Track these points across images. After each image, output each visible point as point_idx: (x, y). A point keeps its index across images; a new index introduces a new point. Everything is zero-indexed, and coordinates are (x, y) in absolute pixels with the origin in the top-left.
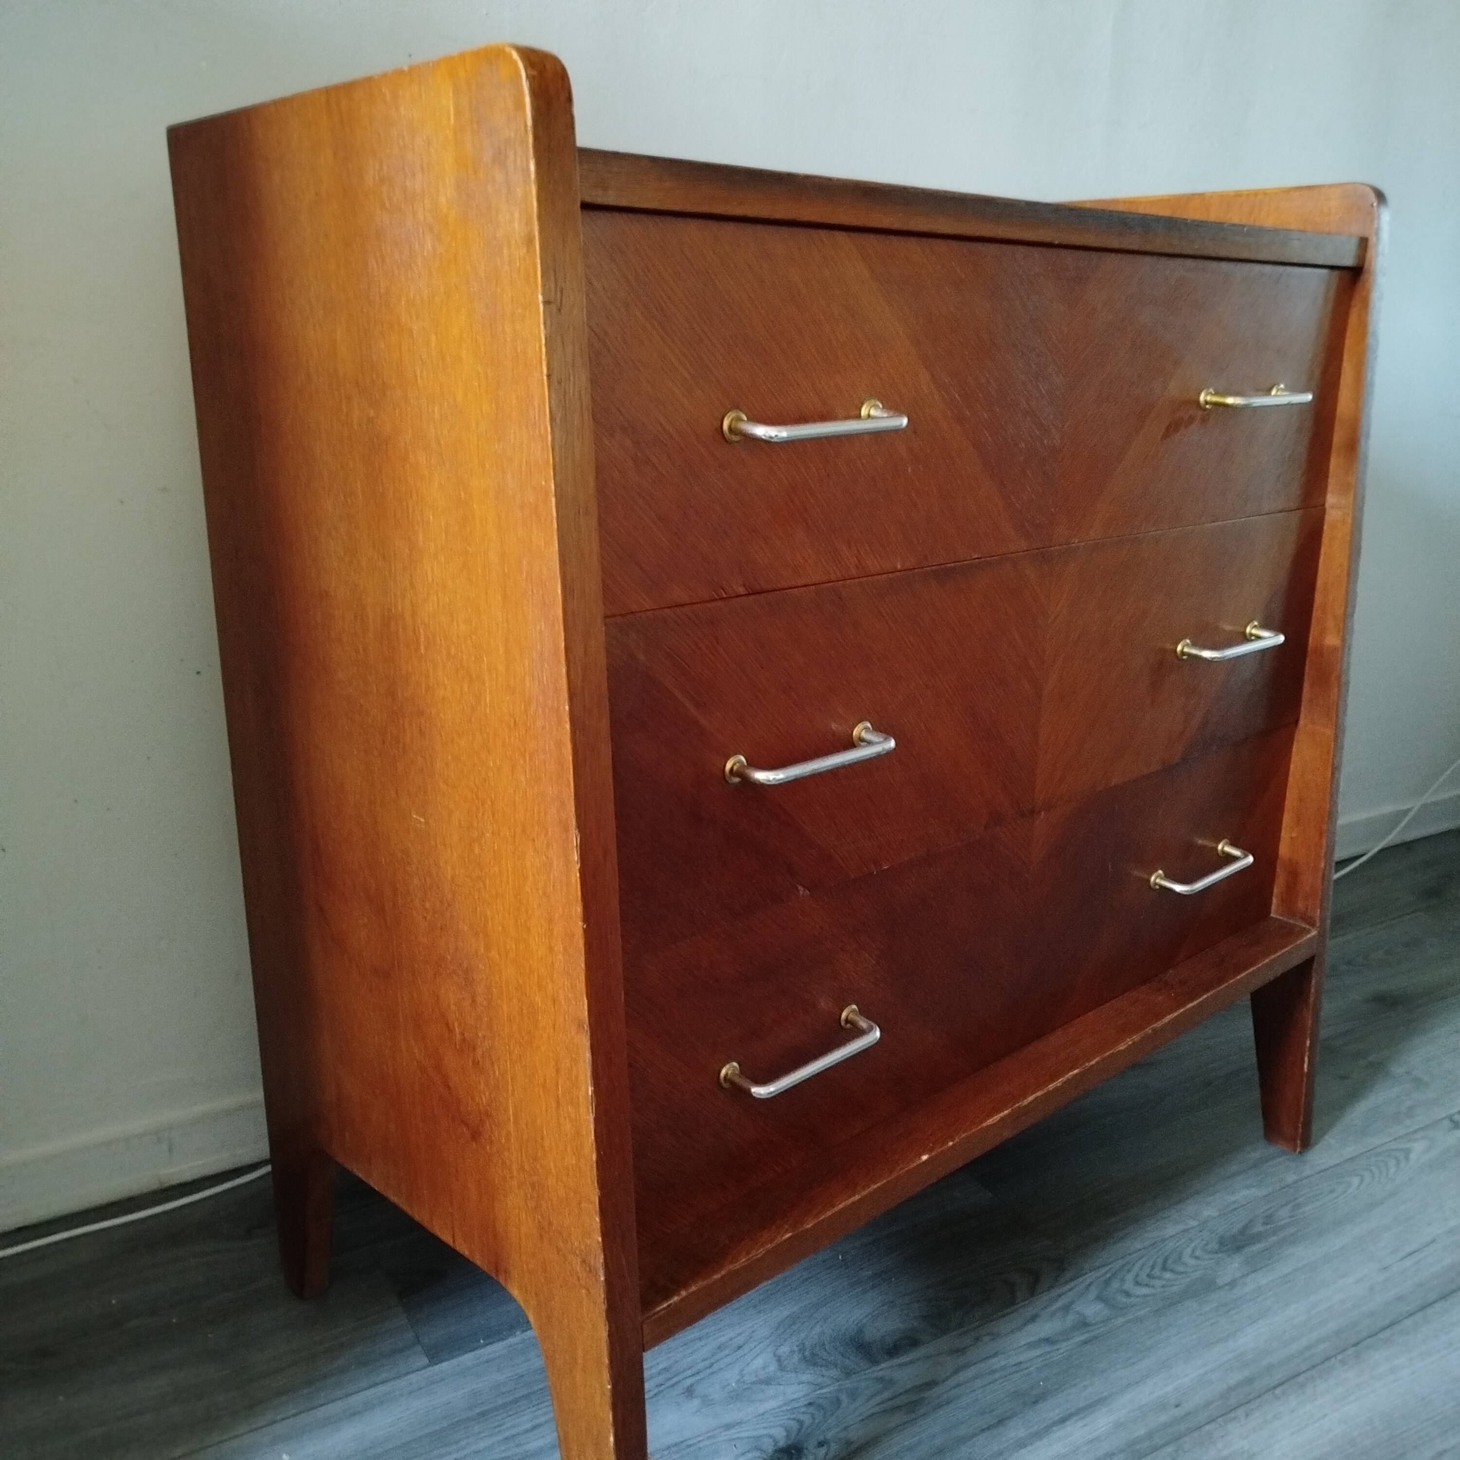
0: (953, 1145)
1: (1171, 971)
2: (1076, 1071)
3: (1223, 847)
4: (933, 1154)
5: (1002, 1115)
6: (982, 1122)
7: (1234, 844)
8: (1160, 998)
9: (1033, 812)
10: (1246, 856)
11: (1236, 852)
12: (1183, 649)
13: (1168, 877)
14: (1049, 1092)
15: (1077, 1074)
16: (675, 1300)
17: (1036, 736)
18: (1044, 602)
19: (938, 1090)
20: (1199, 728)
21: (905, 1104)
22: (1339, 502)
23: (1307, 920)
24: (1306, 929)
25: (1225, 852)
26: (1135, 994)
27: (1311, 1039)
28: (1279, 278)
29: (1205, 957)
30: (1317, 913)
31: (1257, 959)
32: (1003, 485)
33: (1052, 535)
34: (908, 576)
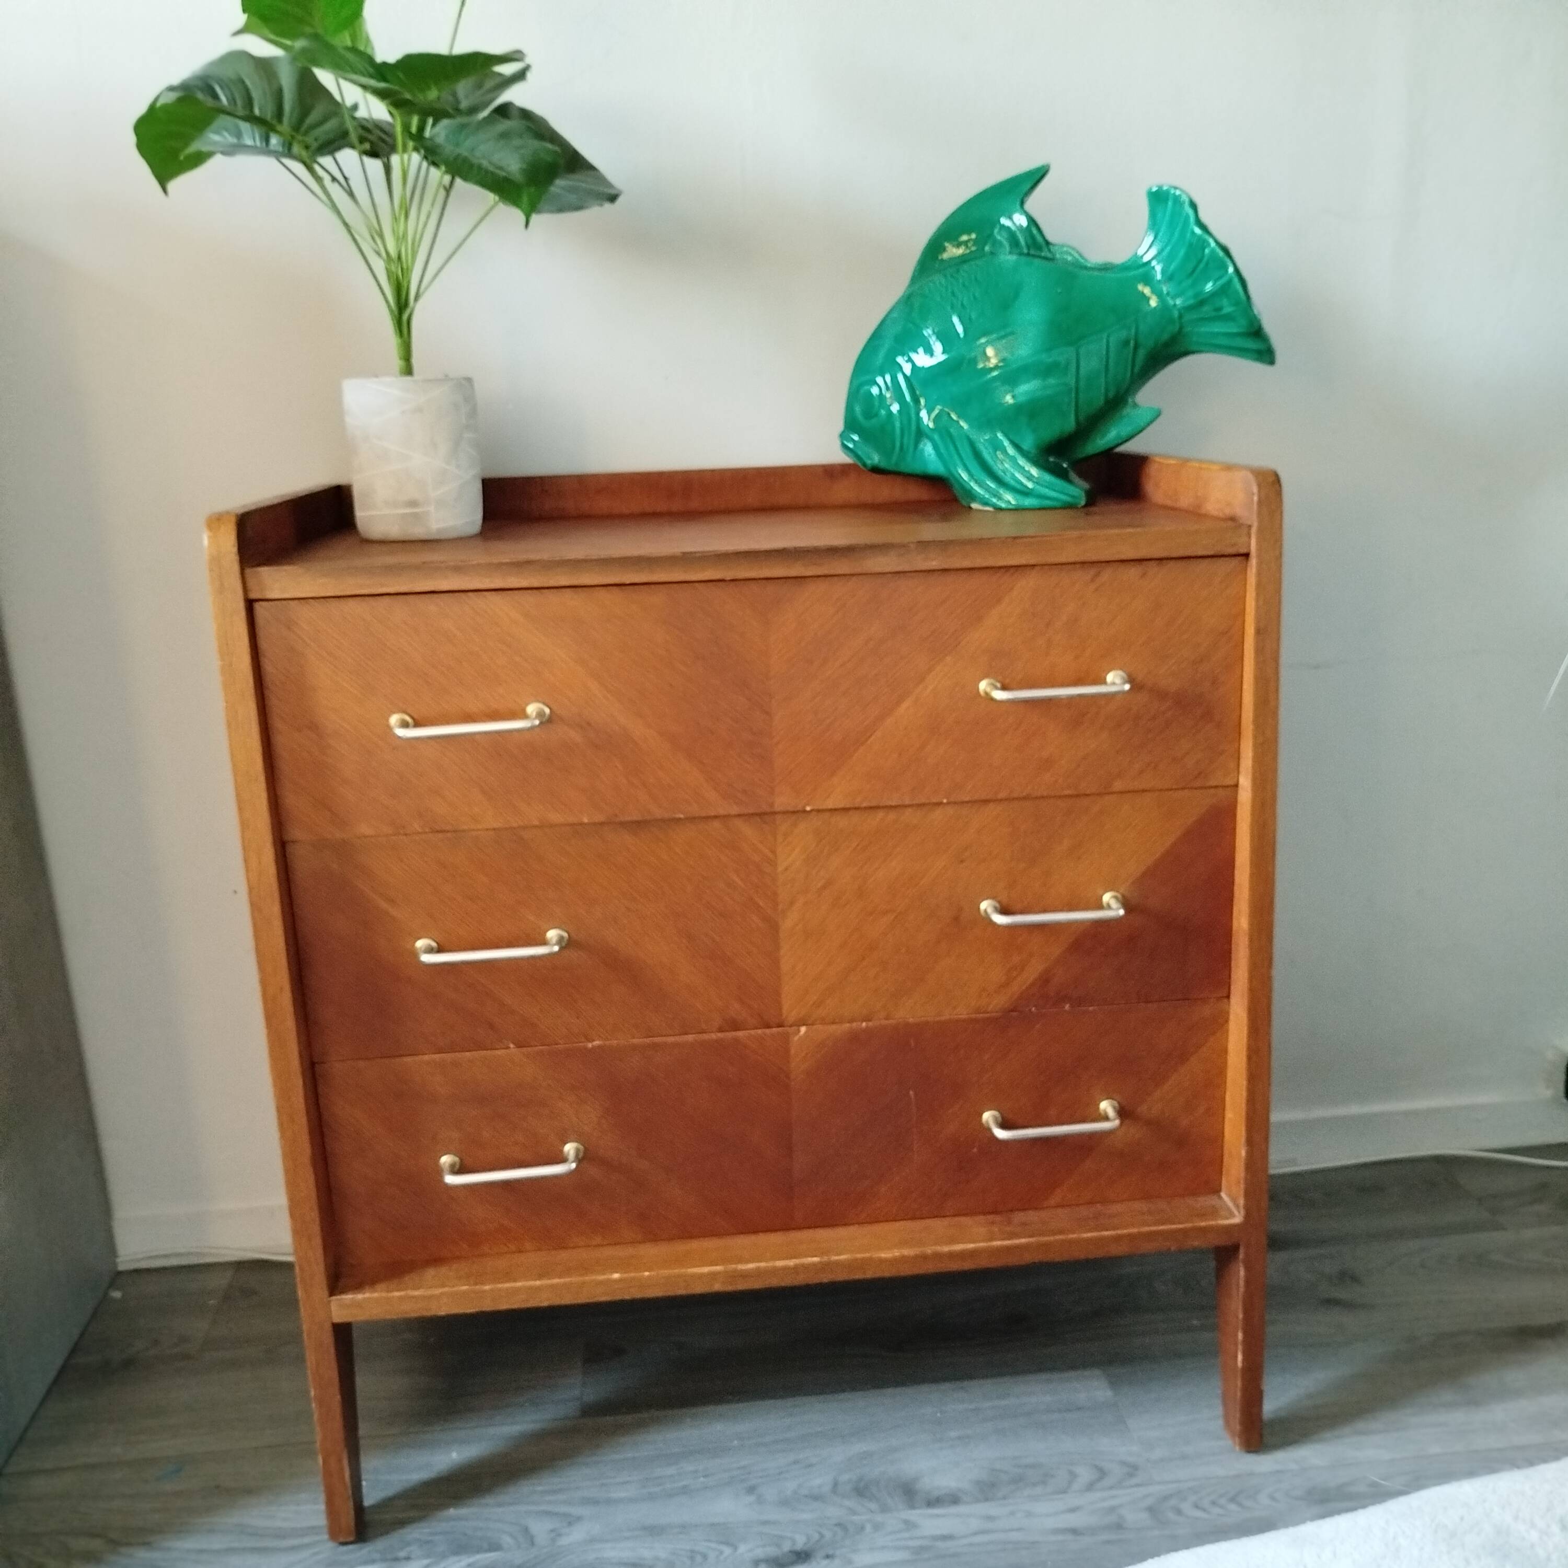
0: (648, 1275)
5: (712, 1268)
6: (688, 1267)
16: (360, 1296)
17: (776, 962)
18: (771, 855)
19: (691, 1237)
20: (1033, 984)
21: (653, 1237)
22: (1245, 782)
23: (1237, 1206)
24: (1232, 1215)
25: (1106, 1113)
26: (963, 1219)
27: (1245, 1333)
28: (1098, 575)
29: (1084, 1211)
30: (1242, 1202)
31: (1133, 1225)
32: (702, 763)
33: (773, 803)
34: (596, 826)
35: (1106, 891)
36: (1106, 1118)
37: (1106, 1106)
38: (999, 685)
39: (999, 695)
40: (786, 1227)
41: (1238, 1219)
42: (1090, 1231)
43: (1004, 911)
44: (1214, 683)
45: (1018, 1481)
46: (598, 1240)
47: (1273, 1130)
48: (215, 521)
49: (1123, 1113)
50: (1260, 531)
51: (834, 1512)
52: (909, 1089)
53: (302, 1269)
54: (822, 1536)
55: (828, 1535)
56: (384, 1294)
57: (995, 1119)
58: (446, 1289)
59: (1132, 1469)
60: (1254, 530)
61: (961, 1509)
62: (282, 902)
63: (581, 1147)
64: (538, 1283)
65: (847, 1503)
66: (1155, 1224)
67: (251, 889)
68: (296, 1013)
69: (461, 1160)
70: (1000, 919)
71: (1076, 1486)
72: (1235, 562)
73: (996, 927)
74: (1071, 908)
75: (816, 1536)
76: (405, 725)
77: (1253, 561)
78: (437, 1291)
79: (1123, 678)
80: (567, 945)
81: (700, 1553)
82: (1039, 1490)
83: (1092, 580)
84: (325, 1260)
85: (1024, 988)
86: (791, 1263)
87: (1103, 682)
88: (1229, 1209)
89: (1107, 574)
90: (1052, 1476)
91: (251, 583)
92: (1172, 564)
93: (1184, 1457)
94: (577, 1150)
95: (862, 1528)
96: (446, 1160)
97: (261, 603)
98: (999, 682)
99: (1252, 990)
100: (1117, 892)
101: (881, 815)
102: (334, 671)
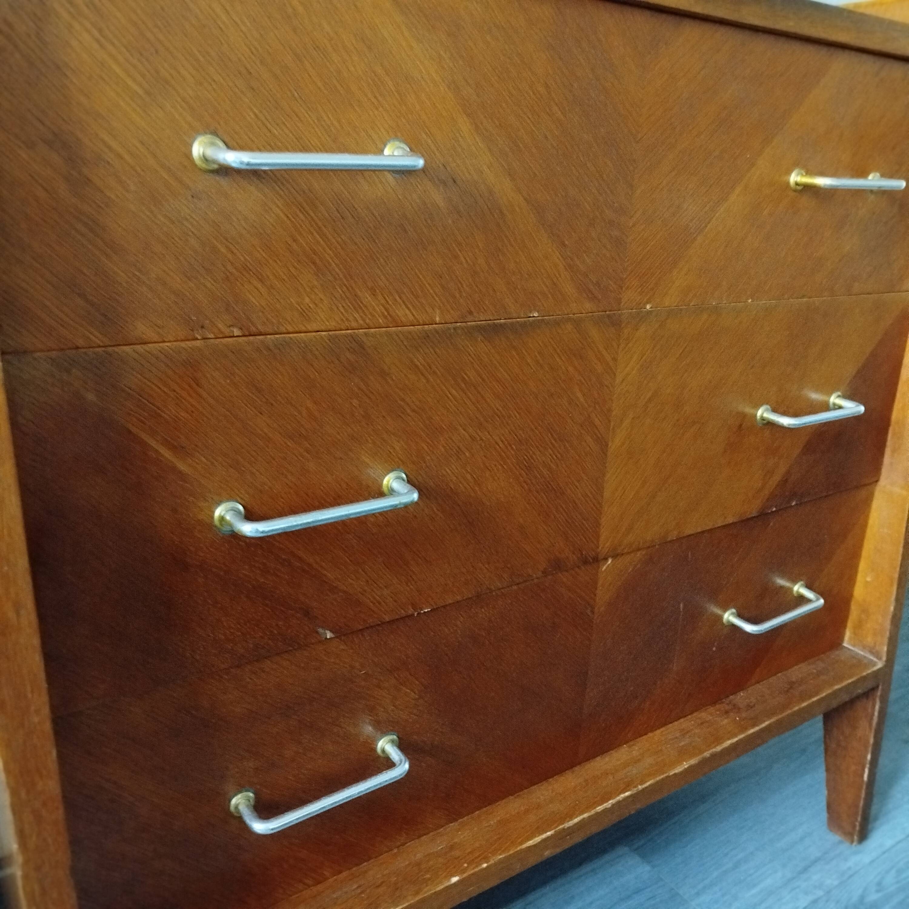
0: (487, 867)
1: (742, 694)
2: (627, 794)
3: (799, 589)
4: (465, 875)
5: (544, 836)
6: (521, 843)
7: (809, 587)
8: (726, 721)
9: (597, 560)
10: (818, 599)
11: (808, 594)
12: (763, 414)
13: (740, 616)
14: (597, 813)
15: (628, 797)
17: (600, 488)
18: (611, 364)
20: (777, 486)
28: (880, 70)
29: (776, 682)
32: (564, 245)
33: (621, 299)
34: (449, 329)
85: (772, 490)
89: (885, 72)
101: (705, 316)
102: (97, 41)
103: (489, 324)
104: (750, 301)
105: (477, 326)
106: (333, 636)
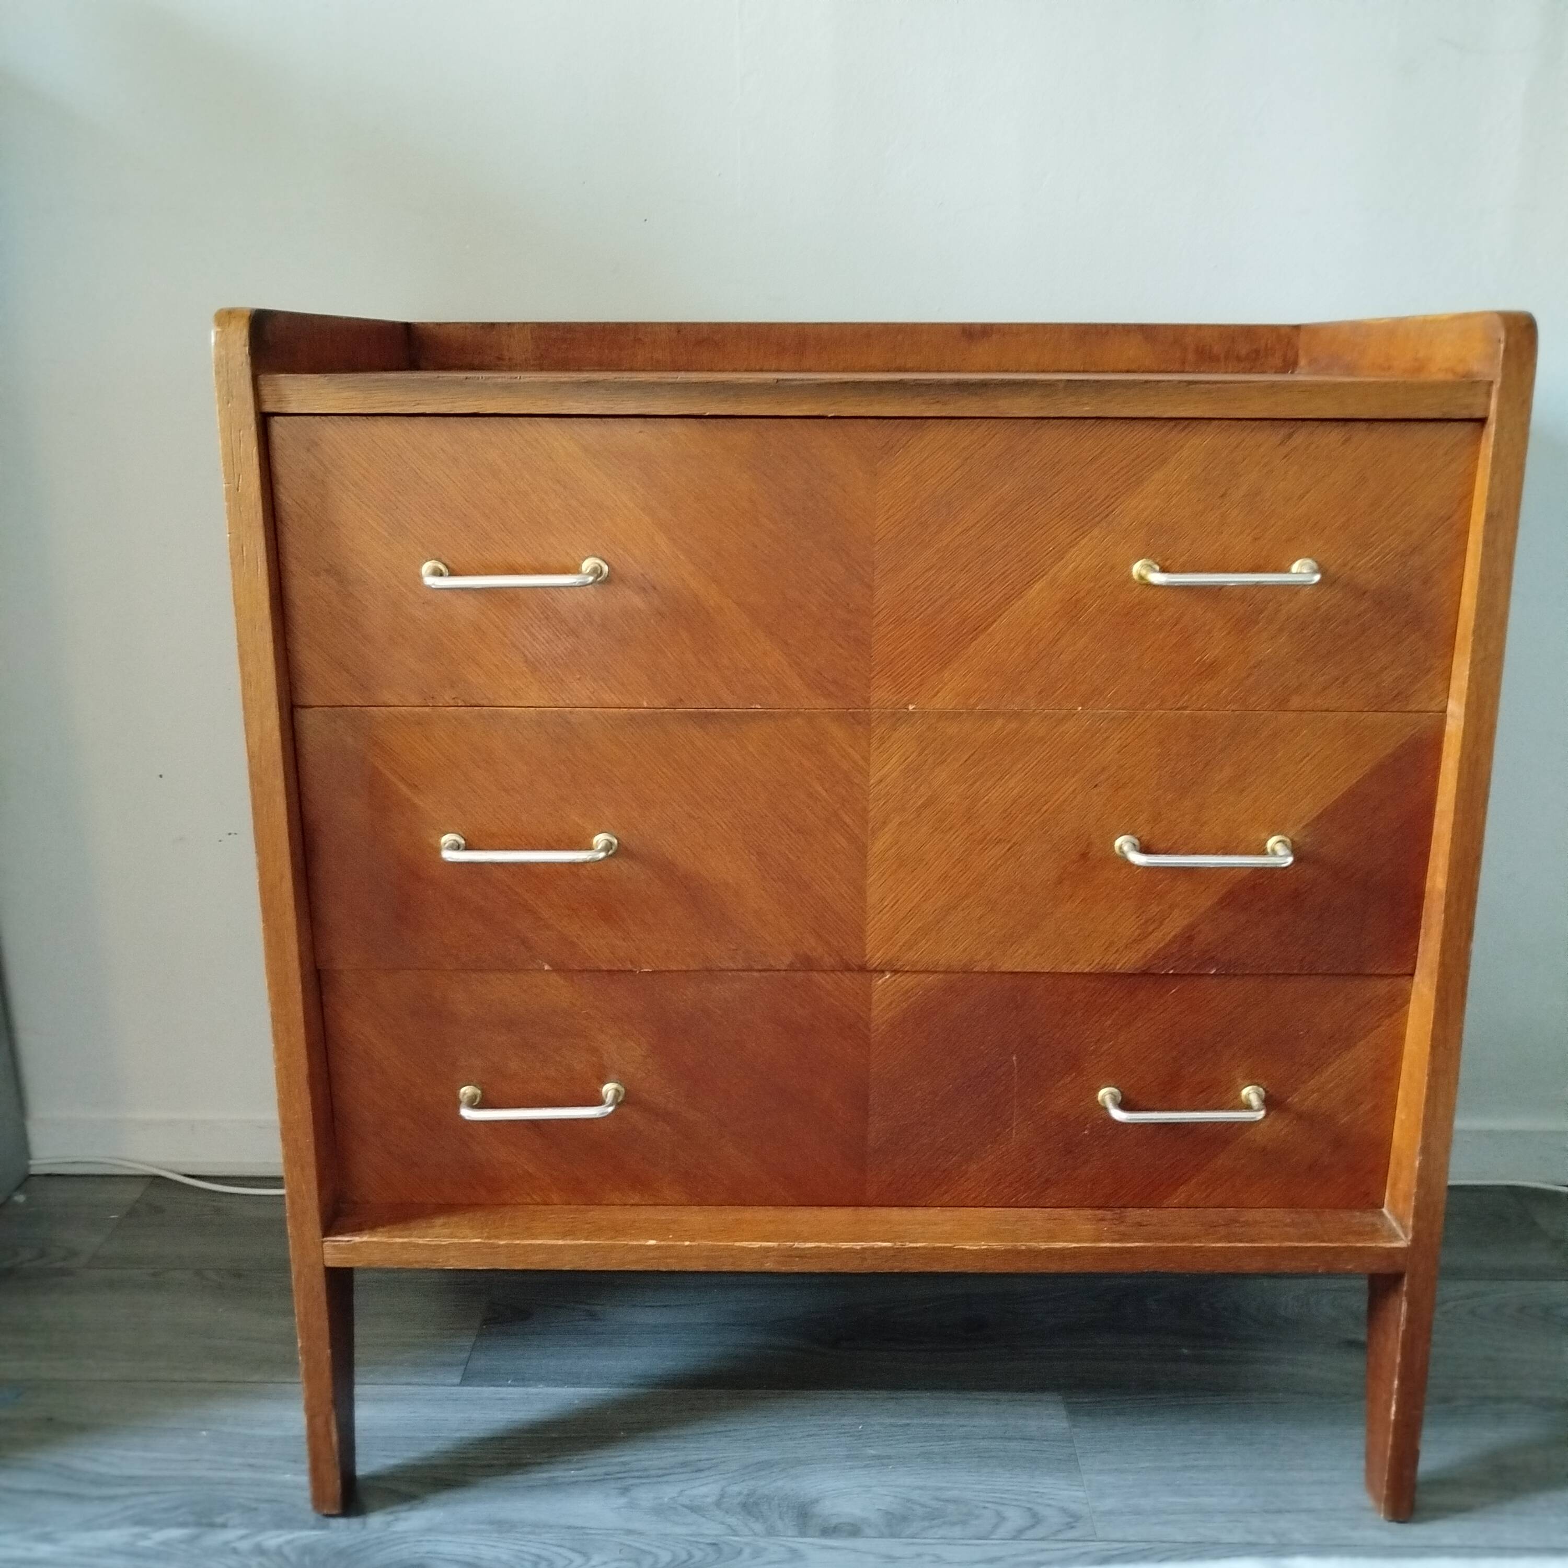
3: (1248, 1094)
8: (1088, 1226)
9: (867, 971)
12: (1123, 847)
16: (357, 1239)
17: (861, 892)
18: (861, 762)
19: (744, 1204)
20: (1171, 942)
21: (700, 1199)
22: (1456, 710)
23: (1404, 1227)
24: (1396, 1237)
25: (1248, 1100)
26: (1069, 1213)
27: (1402, 1380)
28: (1290, 436)
29: (1212, 1214)
30: (1410, 1222)
31: (1272, 1238)
32: (786, 643)
33: (869, 698)
34: (657, 713)
35: (1272, 834)
36: (1248, 1107)
37: (1250, 1093)
38: (1157, 568)
39: (1158, 578)
40: (857, 1204)
41: (1403, 1242)
42: (1220, 1240)
43: (1145, 849)
44: (1425, 582)
45: (934, 1516)
46: (637, 1199)
47: (1456, 1137)
48: (225, 317)
49: (1269, 1102)
50: (1502, 388)
51: (711, 1529)
52: (1012, 1053)
53: (293, 1203)
54: (691, 1556)
55: (698, 1555)
56: (384, 1239)
57: (1114, 1099)
58: (456, 1240)
59: (1073, 1519)
60: (1495, 388)
61: (859, 1543)
62: (286, 778)
63: (622, 1090)
64: (561, 1242)
65: (732, 1520)
66: (1300, 1241)
67: (251, 757)
68: (297, 906)
69: (483, 1091)
70: (1139, 859)
71: (1002, 1532)
72: (1469, 426)
73: (1135, 868)
74: (1226, 852)
75: (684, 1556)
76: (438, 573)
77: (1492, 428)
78: (446, 1241)
79: (1311, 568)
80: (618, 852)
81: (547, 1560)
82: (957, 1531)
83: (1282, 443)
84: (319, 1195)
85: (1162, 945)
86: (858, 1245)
87: (1287, 571)
88: (1391, 1229)
89: (1301, 437)
90: (978, 1517)
91: (266, 391)
92: (1383, 427)
93: (1137, 1512)
94: (617, 1090)
95: (740, 1552)
96: (467, 1091)
97: (276, 418)
98: (1157, 563)
99: (1443, 964)
100: (1286, 836)
101: (1000, 722)
102: (359, 505)
103: (700, 713)
104: (1080, 708)
105: (686, 713)
106: (550, 969)
